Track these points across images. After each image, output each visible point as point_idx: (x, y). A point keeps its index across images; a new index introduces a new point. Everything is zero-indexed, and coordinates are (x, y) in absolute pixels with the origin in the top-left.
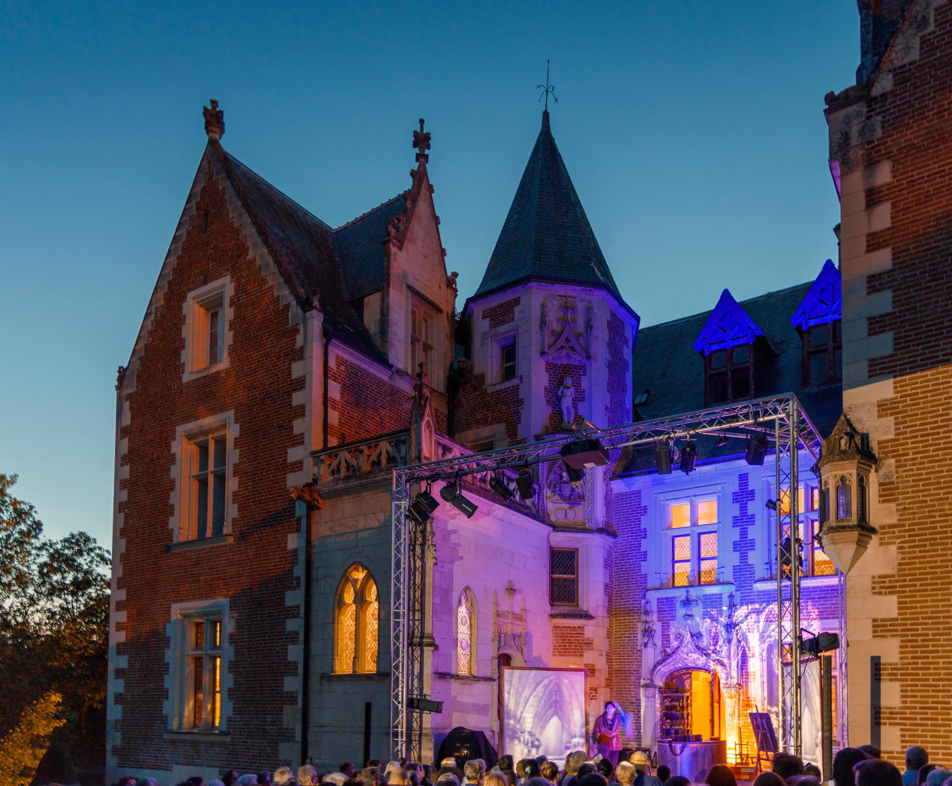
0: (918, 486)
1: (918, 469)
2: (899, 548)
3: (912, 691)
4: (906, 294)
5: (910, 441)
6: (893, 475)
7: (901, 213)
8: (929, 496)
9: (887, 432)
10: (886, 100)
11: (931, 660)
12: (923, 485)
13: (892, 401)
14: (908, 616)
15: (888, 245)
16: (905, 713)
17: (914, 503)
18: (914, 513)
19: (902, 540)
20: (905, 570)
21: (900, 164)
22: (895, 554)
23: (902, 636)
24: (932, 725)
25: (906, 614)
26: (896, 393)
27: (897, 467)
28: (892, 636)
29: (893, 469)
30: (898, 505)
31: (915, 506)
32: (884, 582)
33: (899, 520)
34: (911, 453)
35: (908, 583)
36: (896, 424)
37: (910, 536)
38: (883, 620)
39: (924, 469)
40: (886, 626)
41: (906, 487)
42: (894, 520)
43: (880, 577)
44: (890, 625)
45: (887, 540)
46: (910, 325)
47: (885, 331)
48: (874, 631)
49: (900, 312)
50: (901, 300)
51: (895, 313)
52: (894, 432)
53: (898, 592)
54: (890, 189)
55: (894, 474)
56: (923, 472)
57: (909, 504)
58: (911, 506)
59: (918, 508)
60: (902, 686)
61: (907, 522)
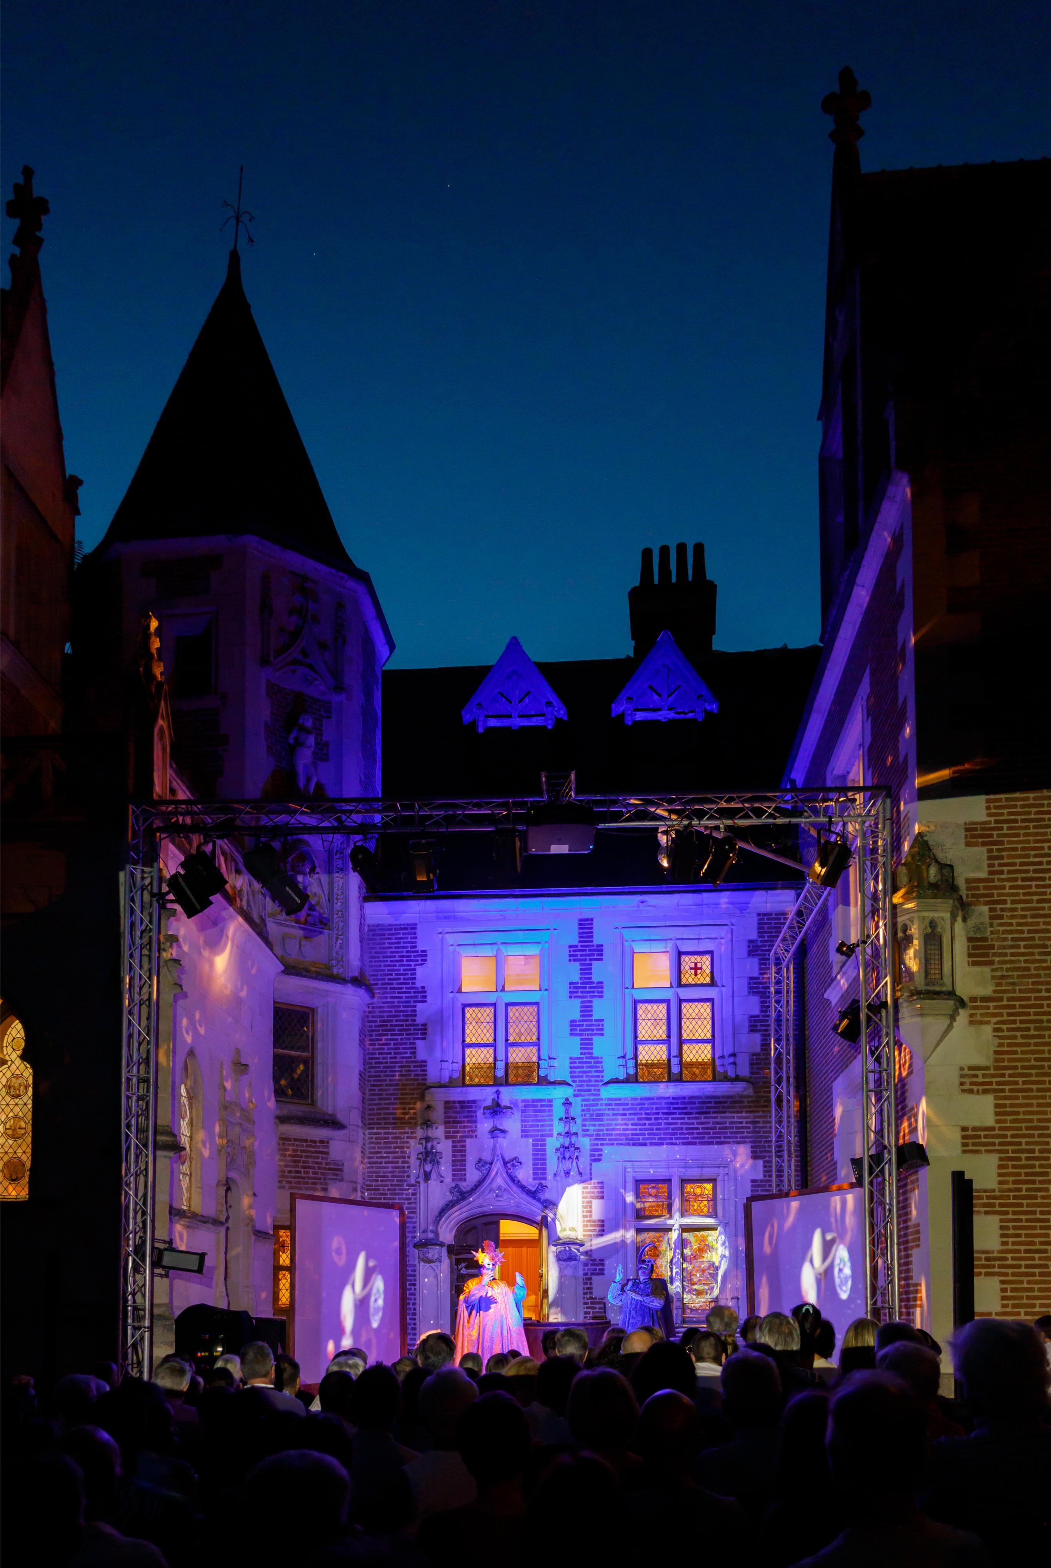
0: (1018, 947)
1: (1018, 924)
2: (996, 1030)
3: (1014, 1228)
5: (1008, 884)
6: (985, 928)
7: (992, 570)
8: (1032, 962)
9: (978, 868)
12: (1025, 947)
13: (984, 826)
14: (1008, 1125)
16: (1006, 1259)
17: (1013, 970)
18: (1013, 984)
19: (999, 1019)
20: (1003, 1060)
22: (990, 1037)
23: (999, 1151)
25: (1005, 1121)
26: (989, 815)
27: (992, 918)
28: (988, 1151)
29: (986, 920)
30: (993, 970)
31: (1015, 974)
32: (976, 1076)
33: (995, 991)
34: (1009, 902)
35: (1007, 1079)
36: (989, 858)
37: (1009, 1014)
38: (974, 1129)
39: (1026, 924)
40: (979, 1137)
41: (1004, 947)
42: (988, 990)
43: (970, 1068)
44: (984, 1136)
45: (979, 1018)
48: (963, 1144)
52: (986, 869)
53: (995, 1091)
54: (977, 533)
55: (988, 926)
56: (1026, 928)
57: (1008, 970)
58: (1010, 973)
59: (1019, 977)
60: (1001, 1221)
61: (1006, 996)
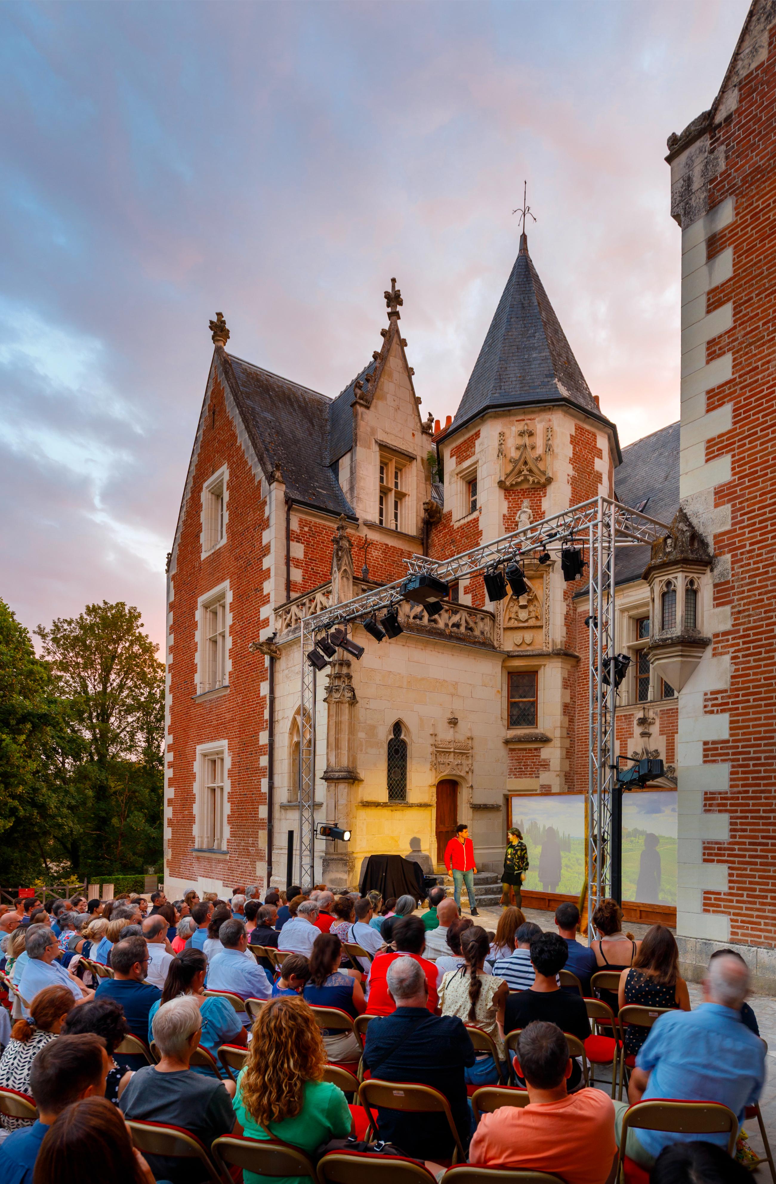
0: (755, 582)
1: (754, 563)
2: (733, 658)
3: (742, 824)
4: (747, 353)
5: (747, 530)
6: (728, 573)
7: (744, 257)
8: (766, 593)
9: (723, 524)
10: (730, 123)
11: (762, 788)
12: (760, 581)
13: (730, 486)
14: (740, 737)
15: (728, 300)
16: (734, 850)
17: (749, 604)
18: (749, 616)
19: (737, 648)
20: (738, 683)
21: (743, 197)
22: (728, 665)
23: (733, 760)
24: (762, 864)
25: (738, 735)
26: (734, 475)
27: (733, 563)
28: (723, 760)
29: (729, 566)
30: (733, 607)
31: (751, 607)
32: (716, 699)
33: (733, 626)
34: (748, 545)
35: (741, 698)
36: (733, 512)
37: (744, 643)
38: (714, 743)
39: (761, 561)
40: (716, 749)
41: (742, 586)
42: (727, 626)
43: (712, 693)
44: (721, 748)
45: (720, 650)
46: (750, 391)
47: (724, 403)
48: (705, 756)
49: (740, 377)
50: (741, 363)
51: (735, 379)
52: (730, 522)
53: (730, 710)
54: (732, 230)
55: (730, 571)
56: (760, 565)
57: (744, 605)
58: (746, 607)
59: (753, 609)
60: (731, 818)
61: (742, 627)
